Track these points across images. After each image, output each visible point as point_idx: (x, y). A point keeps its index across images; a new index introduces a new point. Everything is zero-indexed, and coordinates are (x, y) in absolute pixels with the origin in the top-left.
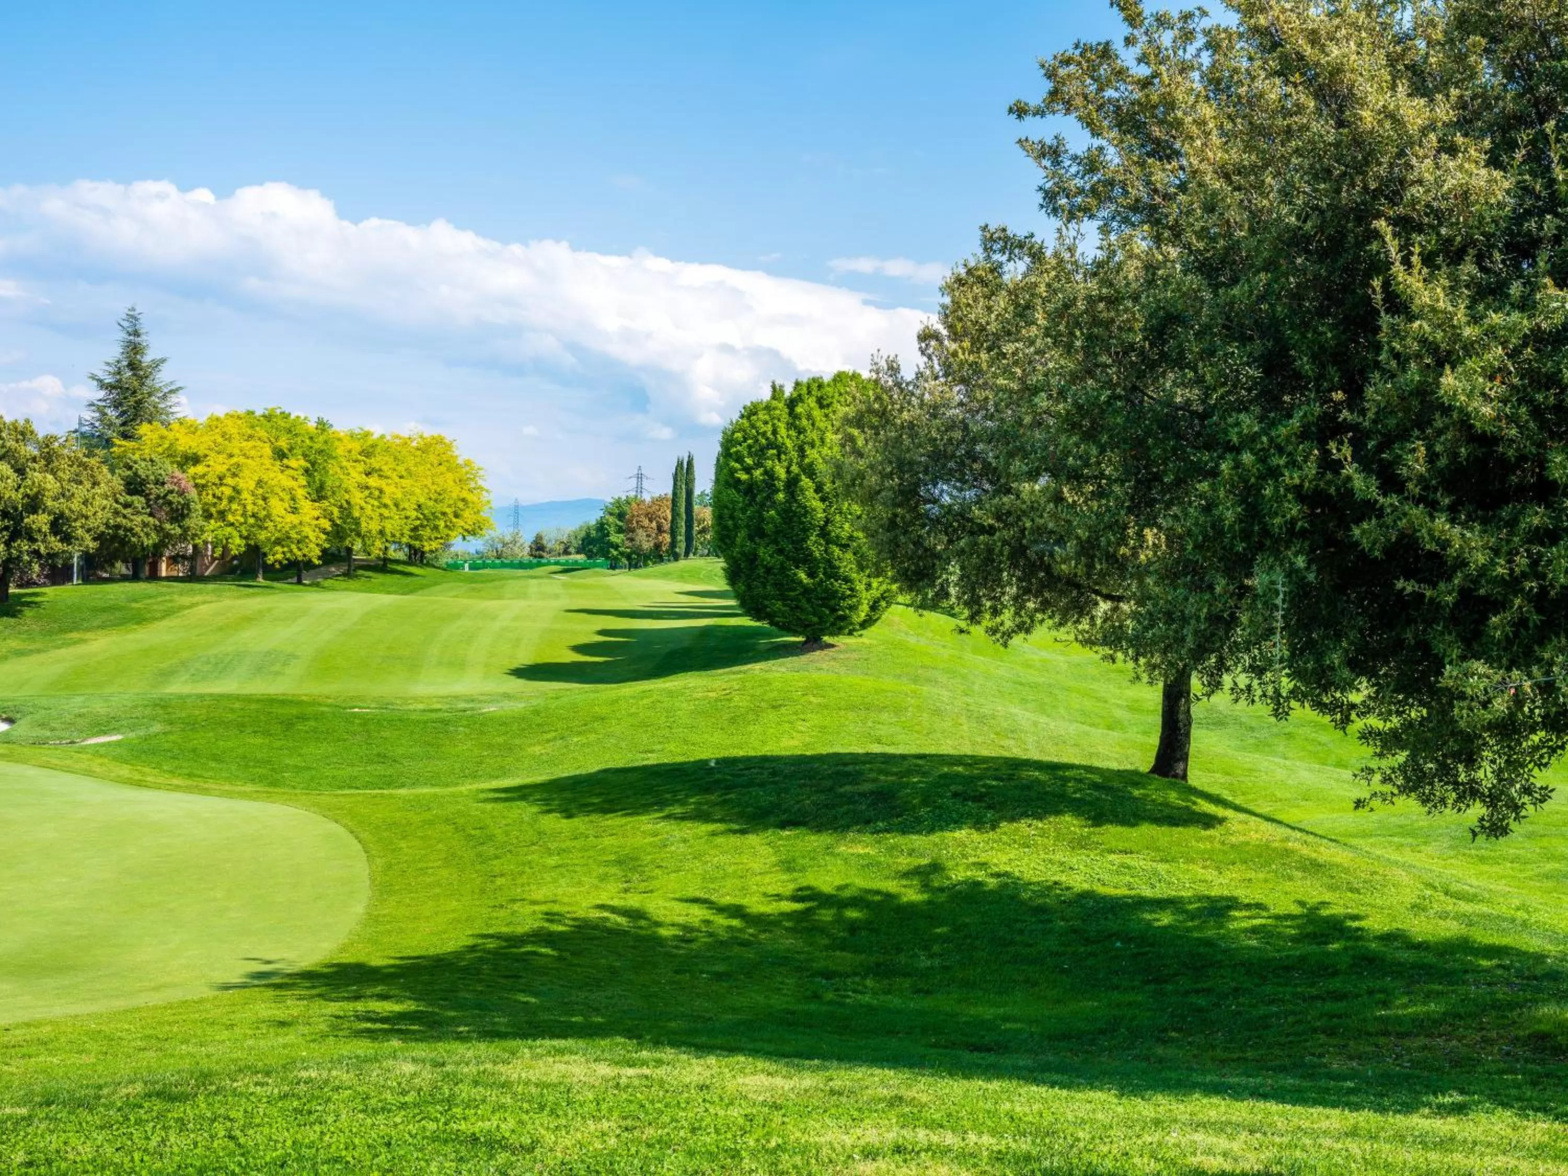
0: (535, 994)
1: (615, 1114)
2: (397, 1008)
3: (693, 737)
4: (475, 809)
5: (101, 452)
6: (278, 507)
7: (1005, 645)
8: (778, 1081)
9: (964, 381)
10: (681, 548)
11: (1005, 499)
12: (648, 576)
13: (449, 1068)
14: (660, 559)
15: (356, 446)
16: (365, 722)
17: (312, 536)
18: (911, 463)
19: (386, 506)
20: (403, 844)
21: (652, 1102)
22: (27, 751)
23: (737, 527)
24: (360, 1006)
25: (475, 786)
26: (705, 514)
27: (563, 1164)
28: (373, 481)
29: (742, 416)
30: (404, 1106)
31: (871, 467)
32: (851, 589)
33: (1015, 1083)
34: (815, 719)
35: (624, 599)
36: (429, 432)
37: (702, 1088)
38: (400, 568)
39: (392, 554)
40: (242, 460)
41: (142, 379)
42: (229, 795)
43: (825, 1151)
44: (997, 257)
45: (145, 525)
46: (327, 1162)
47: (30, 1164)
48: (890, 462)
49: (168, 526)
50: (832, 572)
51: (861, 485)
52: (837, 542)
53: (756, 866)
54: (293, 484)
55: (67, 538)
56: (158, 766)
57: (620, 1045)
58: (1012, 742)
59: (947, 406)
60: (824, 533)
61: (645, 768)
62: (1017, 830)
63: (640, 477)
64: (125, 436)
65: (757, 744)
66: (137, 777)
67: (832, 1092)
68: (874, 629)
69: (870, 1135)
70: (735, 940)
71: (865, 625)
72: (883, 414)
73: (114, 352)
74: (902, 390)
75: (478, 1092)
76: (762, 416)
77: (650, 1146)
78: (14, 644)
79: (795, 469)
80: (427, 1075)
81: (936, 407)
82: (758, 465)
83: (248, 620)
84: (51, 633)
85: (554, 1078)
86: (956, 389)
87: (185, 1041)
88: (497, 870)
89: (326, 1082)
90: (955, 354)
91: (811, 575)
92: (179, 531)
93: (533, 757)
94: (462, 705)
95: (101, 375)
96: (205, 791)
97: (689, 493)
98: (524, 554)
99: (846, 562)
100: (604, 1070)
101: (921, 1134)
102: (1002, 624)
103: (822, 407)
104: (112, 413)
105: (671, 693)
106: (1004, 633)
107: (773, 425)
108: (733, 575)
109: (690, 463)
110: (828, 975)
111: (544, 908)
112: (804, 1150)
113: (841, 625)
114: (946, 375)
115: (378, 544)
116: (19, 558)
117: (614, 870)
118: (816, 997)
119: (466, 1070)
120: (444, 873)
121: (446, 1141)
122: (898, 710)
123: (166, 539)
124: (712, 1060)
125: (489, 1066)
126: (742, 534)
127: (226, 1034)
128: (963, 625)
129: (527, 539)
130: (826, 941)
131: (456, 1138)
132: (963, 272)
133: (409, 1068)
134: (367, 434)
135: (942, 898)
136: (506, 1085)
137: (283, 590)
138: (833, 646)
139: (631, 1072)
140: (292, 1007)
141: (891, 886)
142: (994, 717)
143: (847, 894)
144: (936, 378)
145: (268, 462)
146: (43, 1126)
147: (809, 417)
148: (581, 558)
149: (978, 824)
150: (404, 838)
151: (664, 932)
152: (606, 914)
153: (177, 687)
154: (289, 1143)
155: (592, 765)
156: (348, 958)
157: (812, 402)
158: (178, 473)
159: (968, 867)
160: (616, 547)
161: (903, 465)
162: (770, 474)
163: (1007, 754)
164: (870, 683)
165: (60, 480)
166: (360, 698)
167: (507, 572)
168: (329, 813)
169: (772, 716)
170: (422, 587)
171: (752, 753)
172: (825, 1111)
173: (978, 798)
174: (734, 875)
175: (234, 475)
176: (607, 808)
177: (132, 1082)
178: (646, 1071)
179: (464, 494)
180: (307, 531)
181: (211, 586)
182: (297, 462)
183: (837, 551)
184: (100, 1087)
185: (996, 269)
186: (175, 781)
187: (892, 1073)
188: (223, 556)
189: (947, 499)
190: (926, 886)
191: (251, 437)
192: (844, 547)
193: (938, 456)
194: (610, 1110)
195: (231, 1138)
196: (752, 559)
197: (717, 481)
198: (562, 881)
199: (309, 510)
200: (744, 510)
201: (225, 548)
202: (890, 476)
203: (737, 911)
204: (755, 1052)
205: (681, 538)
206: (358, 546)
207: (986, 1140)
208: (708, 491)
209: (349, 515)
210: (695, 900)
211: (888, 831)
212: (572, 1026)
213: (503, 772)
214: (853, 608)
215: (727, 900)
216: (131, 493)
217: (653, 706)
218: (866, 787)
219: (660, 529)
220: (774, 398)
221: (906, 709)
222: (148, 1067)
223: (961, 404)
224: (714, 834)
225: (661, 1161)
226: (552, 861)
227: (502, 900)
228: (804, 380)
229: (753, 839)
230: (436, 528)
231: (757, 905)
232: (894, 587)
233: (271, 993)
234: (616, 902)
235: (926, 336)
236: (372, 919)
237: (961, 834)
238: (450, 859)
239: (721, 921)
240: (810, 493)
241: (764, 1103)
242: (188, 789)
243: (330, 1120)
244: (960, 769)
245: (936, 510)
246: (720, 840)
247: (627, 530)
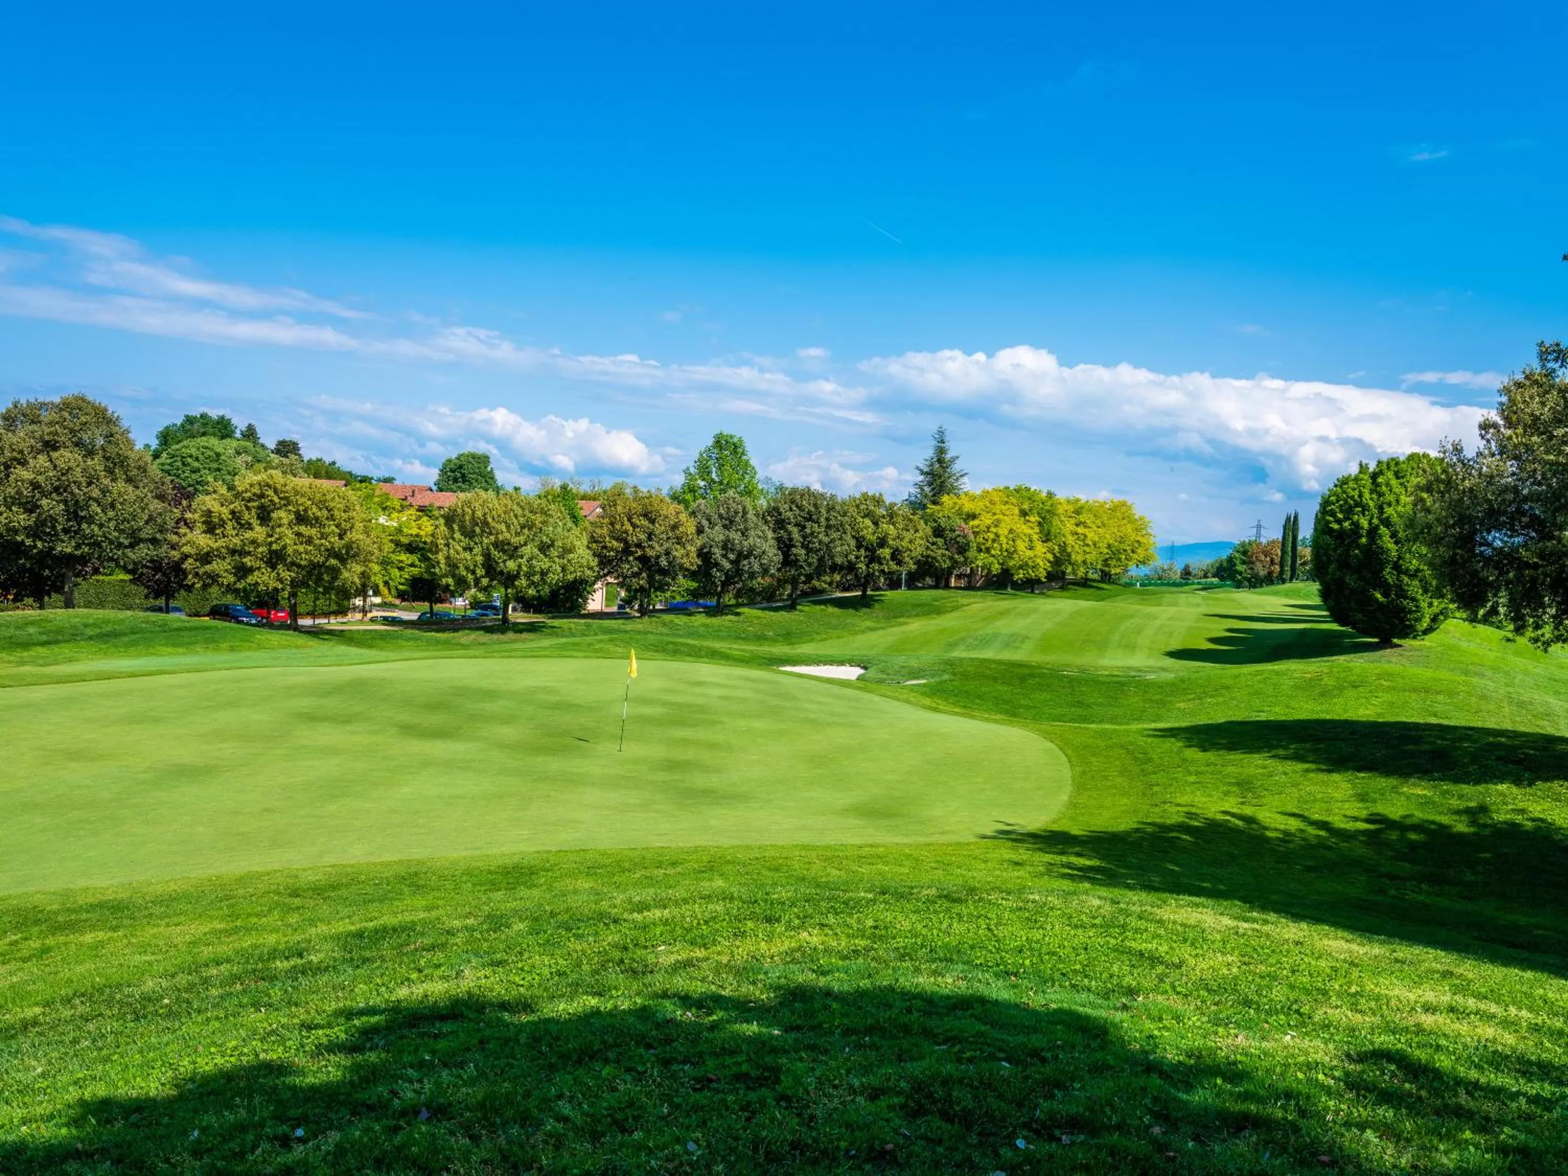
0: (1177, 865)
1: (1236, 953)
2: (1088, 863)
3: (1292, 704)
4: (1141, 741)
5: (920, 512)
6: (1021, 545)
7: (1546, 651)
8: (1355, 947)
9: (1517, 458)
10: (1287, 575)
11: (1549, 544)
12: (1262, 594)
13: (1122, 905)
14: (1271, 582)
15: (1071, 508)
16: (1071, 680)
17: (1041, 563)
18: (1470, 517)
19: (1088, 545)
20: (1093, 759)
21: (1262, 948)
22: (874, 686)
23: (1329, 561)
24: (1064, 859)
25: (1140, 726)
26: (1306, 552)
27: (1201, 979)
28: (1080, 530)
29: (1336, 486)
30: (1094, 926)
31: (1438, 520)
32: (1417, 607)
33: (1546, 975)
34: (1386, 697)
35: (1246, 608)
36: (1117, 498)
37: (1297, 943)
38: (1095, 584)
39: (1091, 576)
40: (1001, 517)
41: (944, 469)
42: (987, 720)
43: (1393, 1002)
44: (1551, 365)
45: (943, 555)
46: (1048, 953)
47: (876, 927)
48: (1453, 517)
49: (956, 556)
50: (1402, 593)
51: (1428, 533)
52: (1406, 572)
53: (1338, 795)
54: (1030, 531)
55: (900, 563)
56: (946, 700)
57: (1237, 906)
58: (1546, 723)
59: (1501, 476)
60: (1397, 567)
61: (1258, 722)
62: (1551, 788)
63: (1259, 527)
64: (934, 503)
65: (1340, 711)
66: (934, 705)
67: (1397, 961)
68: (1433, 636)
69: (1430, 996)
70: (1321, 845)
71: (1426, 632)
72: (1448, 482)
73: (930, 453)
74: (1464, 465)
75: (1142, 924)
76: (1351, 484)
77: (1261, 977)
78: (868, 623)
79: (1375, 521)
80: (1107, 909)
81: (1492, 477)
82: (1346, 519)
83: (1002, 614)
84: (889, 618)
85: (1192, 921)
86: (1509, 463)
87: (959, 867)
88: (1154, 781)
89: (1045, 904)
90: (1510, 438)
91: (1385, 595)
92: (962, 559)
93: (1179, 709)
94: (1133, 673)
95: (921, 466)
96: (973, 717)
97: (1295, 538)
98: (1177, 577)
99: (1414, 587)
100: (1227, 921)
101: (1471, 1002)
102: (1543, 635)
103: (1398, 478)
104: (927, 489)
105: (1277, 673)
106: (1544, 643)
107: (1360, 491)
108: (1325, 594)
109: (1296, 517)
110: (1392, 877)
111: (1185, 809)
112: (1377, 998)
113: (1407, 631)
114: (1501, 454)
115: (1082, 569)
116: (873, 574)
117: (1234, 789)
118: (1382, 892)
119: (1133, 908)
120: (1119, 780)
121: (1122, 953)
122: (1451, 694)
123: (955, 564)
124: (1304, 925)
125: (1149, 908)
126: (1332, 567)
127: (983, 866)
128: (1510, 635)
129: (1178, 568)
130: (1390, 853)
131: (1130, 952)
132: (1520, 377)
133: (1096, 902)
134: (1078, 500)
135: (1487, 832)
136: (1160, 922)
137: (1022, 597)
138: (1400, 646)
139: (1246, 925)
140: (1023, 853)
141: (1445, 819)
142: (1531, 704)
143: (1409, 821)
144: (1493, 455)
145: (1016, 518)
146: (882, 906)
147: (1388, 485)
148: (1215, 580)
149: (1517, 782)
150: (1094, 755)
151: (1270, 834)
152: (1228, 818)
153: (959, 653)
154: (1024, 938)
155: (1220, 717)
156: (1056, 827)
157: (1390, 475)
158: (963, 525)
159: (1507, 812)
160: (1240, 573)
161: (1463, 519)
162: (1356, 525)
163: (1542, 731)
164: (1429, 673)
165: (898, 529)
166: (1068, 665)
167: (1163, 588)
168: (1048, 736)
169: (1352, 693)
170: (1109, 597)
171: (1336, 718)
172: (1392, 973)
173: (1519, 762)
174: (1322, 799)
175: (996, 526)
176: (1232, 747)
177: (929, 887)
178: (1256, 926)
179: (1138, 538)
180: (1039, 561)
181: (980, 593)
182: (1034, 518)
183: (1406, 579)
184: (912, 888)
185: (1551, 374)
186: (956, 710)
187: (1443, 954)
188: (987, 575)
189: (1498, 543)
190: (1473, 823)
191: (1006, 503)
192: (1413, 576)
193: (1492, 513)
194: (1233, 949)
195: (989, 929)
196: (1340, 583)
197: (1316, 529)
198: (1198, 793)
199: (1040, 548)
200: (1335, 550)
201: (989, 570)
202: (1453, 526)
203: (1323, 825)
204: (1335, 924)
205: (1288, 568)
206: (1069, 570)
207: (1524, 1013)
208: (1308, 537)
209: (1065, 550)
210: (1293, 815)
211: (1442, 780)
212: (1204, 889)
213: (1158, 719)
214: (1418, 620)
215: (1316, 817)
216: (936, 536)
217: (1264, 681)
218: (1426, 747)
219: (1272, 562)
220: (1360, 472)
221: (1458, 694)
222: (939, 880)
223: (1513, 474)
224: (1307, 771)
225: (1271, 989)
226: (1192, 779)
227: (1158, 802)
228: (1384, 459)
229: (1336, 777)
230: (1120, 559)
231: (1338, 822)
232: (1451, 606)
233: (1010, 844)
234: (1235, 810)
235: (1485, 426)
236: (1072, 805)
237: (1503, 787)
238: (1123, 772)
239: (1312, 831)
240: (1387, 538)
241: (1345, 961)
242: (962, 715)
243: (1049, 927)
244: (1503, 740)
245: (1489, 552)
246: (1312, 775)
247: (1249, 562)
